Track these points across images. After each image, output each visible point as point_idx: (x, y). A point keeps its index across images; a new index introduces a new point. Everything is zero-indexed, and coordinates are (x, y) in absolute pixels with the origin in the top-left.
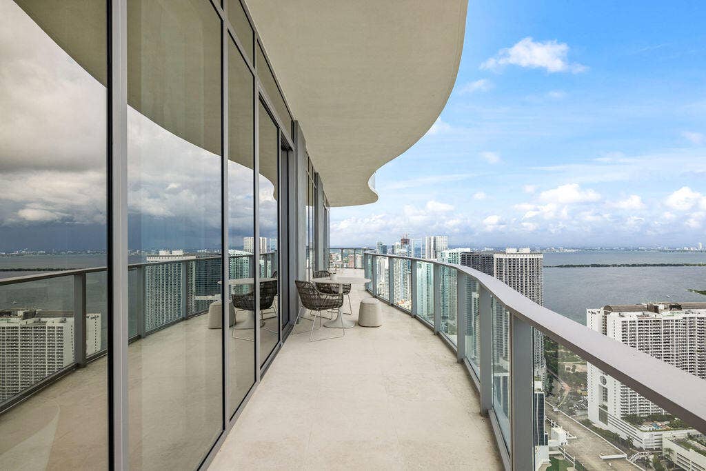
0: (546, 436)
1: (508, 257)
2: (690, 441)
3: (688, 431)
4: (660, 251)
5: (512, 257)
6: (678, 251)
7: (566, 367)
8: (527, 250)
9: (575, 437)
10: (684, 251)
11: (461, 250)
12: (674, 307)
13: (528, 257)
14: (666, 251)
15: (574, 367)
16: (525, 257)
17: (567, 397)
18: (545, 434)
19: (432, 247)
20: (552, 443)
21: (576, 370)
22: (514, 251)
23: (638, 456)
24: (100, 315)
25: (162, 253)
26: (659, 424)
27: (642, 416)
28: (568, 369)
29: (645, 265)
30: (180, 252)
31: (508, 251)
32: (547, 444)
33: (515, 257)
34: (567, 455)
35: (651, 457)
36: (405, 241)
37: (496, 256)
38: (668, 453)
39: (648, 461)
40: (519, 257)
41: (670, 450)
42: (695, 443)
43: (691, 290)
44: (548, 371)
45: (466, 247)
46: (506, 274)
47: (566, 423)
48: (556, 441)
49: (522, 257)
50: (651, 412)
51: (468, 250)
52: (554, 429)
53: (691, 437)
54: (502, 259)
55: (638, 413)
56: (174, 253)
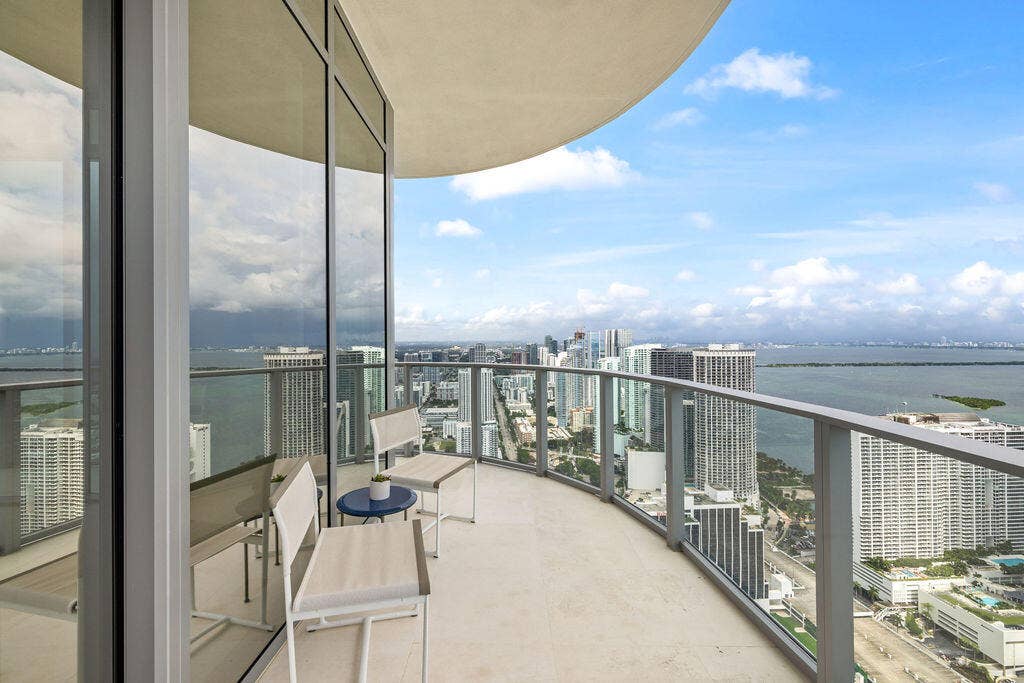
0: (767, 586)
1: (712, 355)
2: (954, 595)
3: (951, 580)
4: (894, 346)
5: (716, 355)
6: (916, 347)
7: (784, 492)
8: (735, 347)
9: (803, 588)
10: (923, 347)
11: (650, 347)
12: (930, 419)
13: (737, 355)
14: (901, 346)
15: (794, 493)
16: (733, 354)
17: (788, 532)
18: (765, 583)
19: (613, 342)
20: (773, 594)
21: (797, 497)
22: (719, 347)
23: (886, 612)
24: (209, 425)
25: (283, 350)
26: (912, 570)
27: (889, 559)
28: (787, 495)
29: (875, 365)
30: (305, 350)
31: (712, 347)
32: (767, 597)
33: (721, 354)
34: (794, 612)
35: (903, 615)
36: (580, 336)
37: (696, 354)
38: (925, 610)
39: (899, 620)
40: (725, 354)
41: (928, 606)
42: (961, 598)
43: (937, 396)
44: (761, 498)
45: (657, 343)
46: (709, 377)
47: (790, 568)
48: (778, 591)
49: (729, 354)
50: (900, 556)
51: (659, 346)
52: (776, 576)
53: (956, 589)
54: (703, 357)
55: (883, 556)
56: (299, 350)
